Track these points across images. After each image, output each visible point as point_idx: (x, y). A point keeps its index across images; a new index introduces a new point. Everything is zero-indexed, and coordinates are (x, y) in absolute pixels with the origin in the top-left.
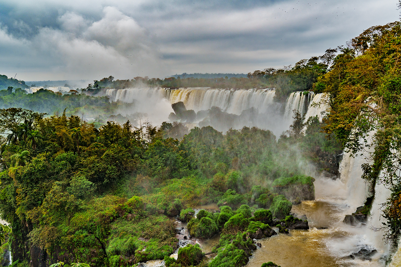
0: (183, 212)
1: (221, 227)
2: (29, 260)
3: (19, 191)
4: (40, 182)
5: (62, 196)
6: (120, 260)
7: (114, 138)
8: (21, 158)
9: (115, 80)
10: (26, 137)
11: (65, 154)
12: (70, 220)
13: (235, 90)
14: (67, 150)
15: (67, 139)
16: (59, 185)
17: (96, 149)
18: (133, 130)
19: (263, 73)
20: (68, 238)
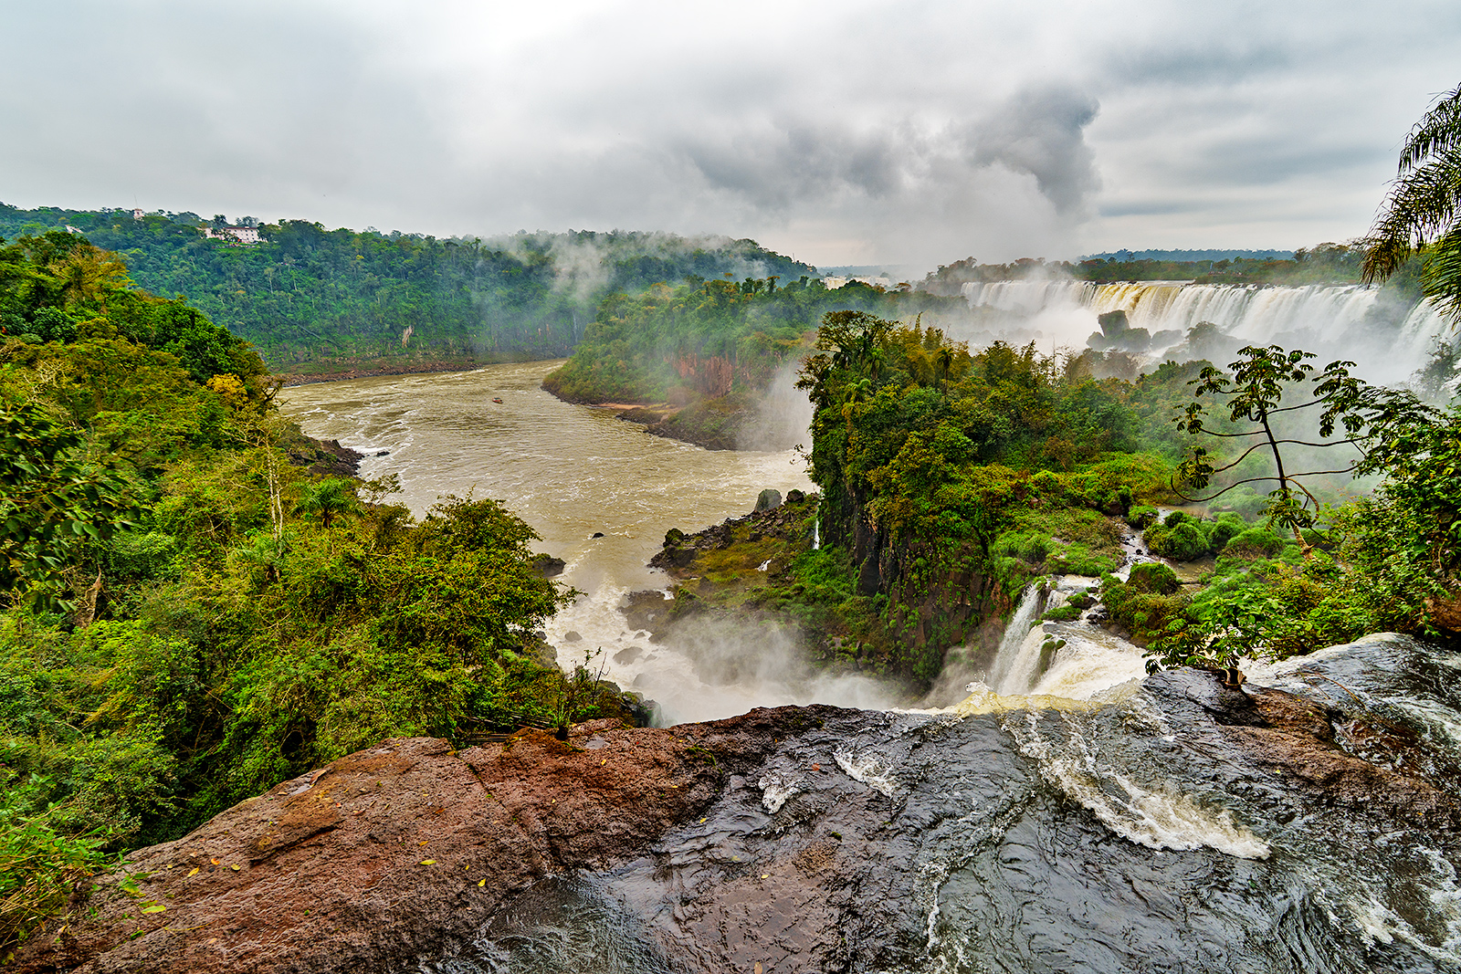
0: (1135, 512)
1: (1216, 546)
2: (849, 546)
3: (853, 439)
4: (886, 430)
5: (925, 454)
6: (1016, 565)
7: (1005, 370)
8: (859, 390)
9: (978, 264)
10: (863, 358)
11: (922, 391)
12: (932, 492)
13: (1260, 288)
14: (923, 385)
15: (925, 366)
16: (919, 437)
17: (975, 386)
18: (1037, 358)
19: (1342, 249)
20: (930, 519)
